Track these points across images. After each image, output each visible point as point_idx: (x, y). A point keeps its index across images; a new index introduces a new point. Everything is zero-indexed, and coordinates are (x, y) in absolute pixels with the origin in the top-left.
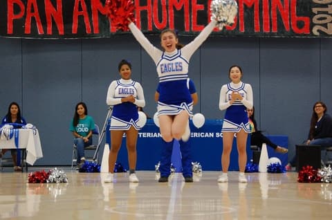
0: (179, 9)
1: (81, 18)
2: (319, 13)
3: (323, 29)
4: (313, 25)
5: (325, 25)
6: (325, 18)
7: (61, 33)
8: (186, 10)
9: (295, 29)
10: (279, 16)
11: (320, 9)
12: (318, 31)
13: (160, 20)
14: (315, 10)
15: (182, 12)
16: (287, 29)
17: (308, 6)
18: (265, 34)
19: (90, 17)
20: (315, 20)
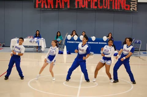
0: (89, 1)
1: (59, 3)
2: (133, 4)
3: (134, 9)
4: (131, 7)
5: (134, 8)
6: (134, 5)
7: (52, 8)
8: (91, 1)
9: (125, 8)
10: (120, 4)
11: (133, 3)
12: (132, 9)
13: (83, 5)
14: (131, 3)
15: (90, 2)
16: (123, 8)
17: (129, 1)
18: (116, 10)
19: (61, 3)
20: (131, 6)
